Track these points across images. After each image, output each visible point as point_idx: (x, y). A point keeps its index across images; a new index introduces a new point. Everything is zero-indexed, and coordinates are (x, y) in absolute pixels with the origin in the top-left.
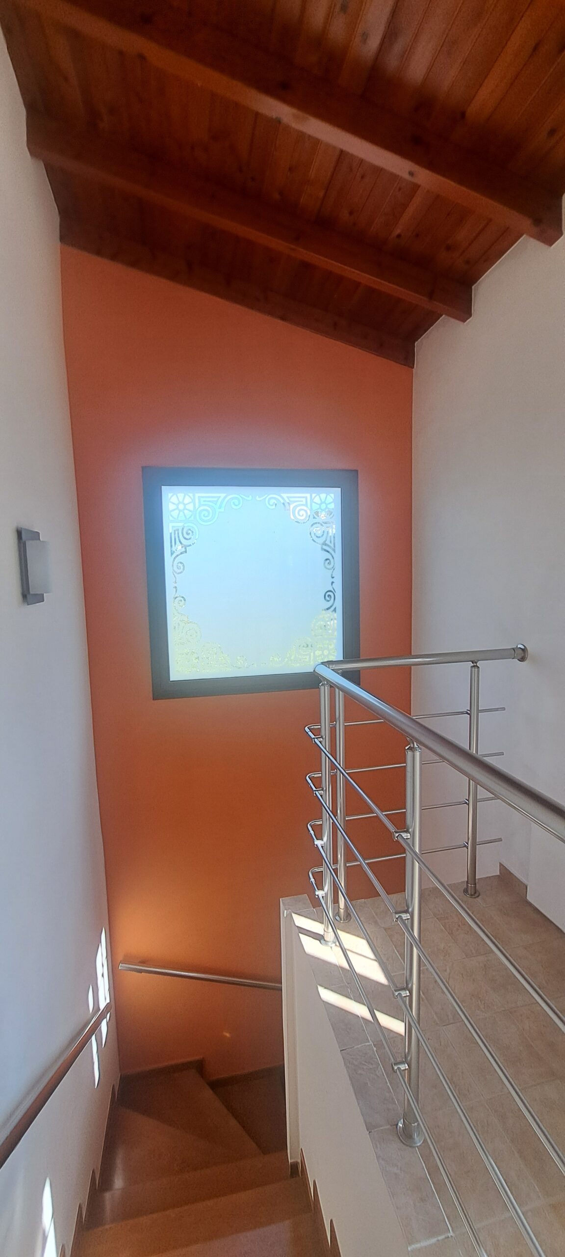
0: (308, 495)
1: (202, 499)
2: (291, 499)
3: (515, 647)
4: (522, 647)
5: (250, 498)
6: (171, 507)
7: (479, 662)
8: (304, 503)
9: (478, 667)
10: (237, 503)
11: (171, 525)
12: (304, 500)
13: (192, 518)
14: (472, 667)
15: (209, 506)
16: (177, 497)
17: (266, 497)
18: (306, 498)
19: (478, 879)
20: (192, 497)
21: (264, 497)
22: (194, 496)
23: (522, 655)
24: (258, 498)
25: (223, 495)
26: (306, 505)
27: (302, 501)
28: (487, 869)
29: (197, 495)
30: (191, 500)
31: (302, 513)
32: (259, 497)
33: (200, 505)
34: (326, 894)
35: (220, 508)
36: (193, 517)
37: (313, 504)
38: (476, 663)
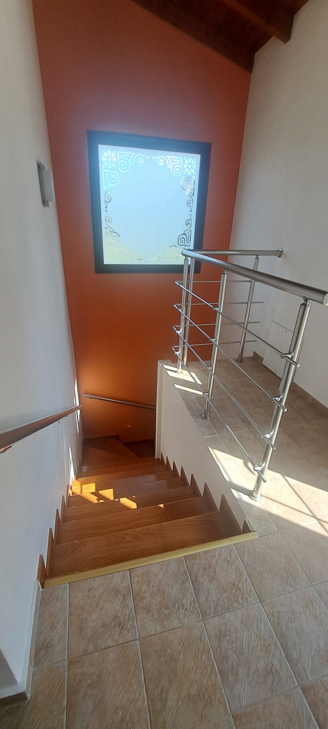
0: (182, 158)
1: (121, 156)
2: (172, 160)
3: (278, 250)
4: (281, 250)
5: (149, 157)
6: (104, 159)
8: (179, 163)
9: (258, 259)
10: (141, 160)
11: (104, 171)
13: (116, 168)
14: (256, 258)
15: (126, 160)
16: (107, 153)
17: (157, 158)
18: (180, 159)
19: (244, 358)
20: (116, 153)
23: (280, 254)
24: (153, 158)
25: (133, 154)
26: (180, 165)
27: (178, 162)
28: (248, 353)
29: (119, 152)
30: (115, 156)
31: (177, 169)
33: (120, 159)
34: (180, 353)
35: (131, 162)
36: (116, 166)
37: (184, 164)
38: (258, 256)
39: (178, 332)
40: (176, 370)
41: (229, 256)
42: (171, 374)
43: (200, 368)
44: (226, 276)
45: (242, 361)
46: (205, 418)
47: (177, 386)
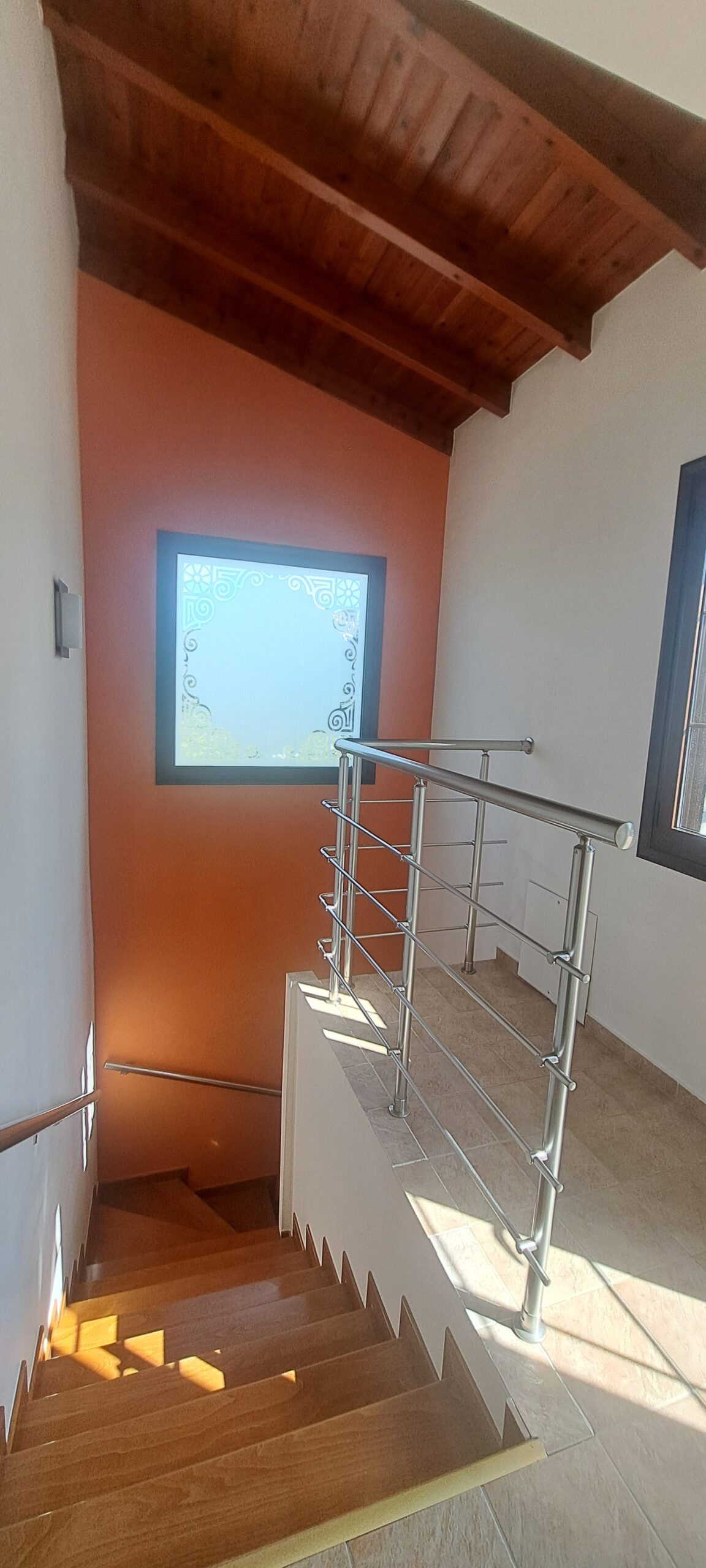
0: (333, 580)
1: (220, 573)
2: (316, 582)
3: (524, 740)
4: (531, 741)
5: (272, 577)
6: (186, 578)
7: (490, 751)
8: (329, 587)
9: (488, 756)
10: (257, 580)
11: (185, 597)
12: (329, 584)
13: (208, 592)
14: (483, 755)
15: (226, 580)
16: (194, 569)
17: (288, 579)
18: (331, 582)
19: (477, 962)
20: (210, 570)
21: (287, 577)
22: (212, 569)
23: (529, 747)
24: (280, 578)
25: (243, 571)
26: (330, 590)
27: (326, 585)
28: (485, 953)
29: (215, 568)
30: (208, 573)
31: (325, 597)
32: (282, 577)
33: (218, 579)
34: (334, 956)
35: (239, 584)
36: (209, 590)
37: (338, 590)
38: (487, 752)
39: (330, 908)
40: (327, 996)
41: (430, 751)
42: (315, 1004)
43: (380, 988)
44: (423, 789)
45: (472, 971)
46: (396, 1113)
47: (329, 1034)
